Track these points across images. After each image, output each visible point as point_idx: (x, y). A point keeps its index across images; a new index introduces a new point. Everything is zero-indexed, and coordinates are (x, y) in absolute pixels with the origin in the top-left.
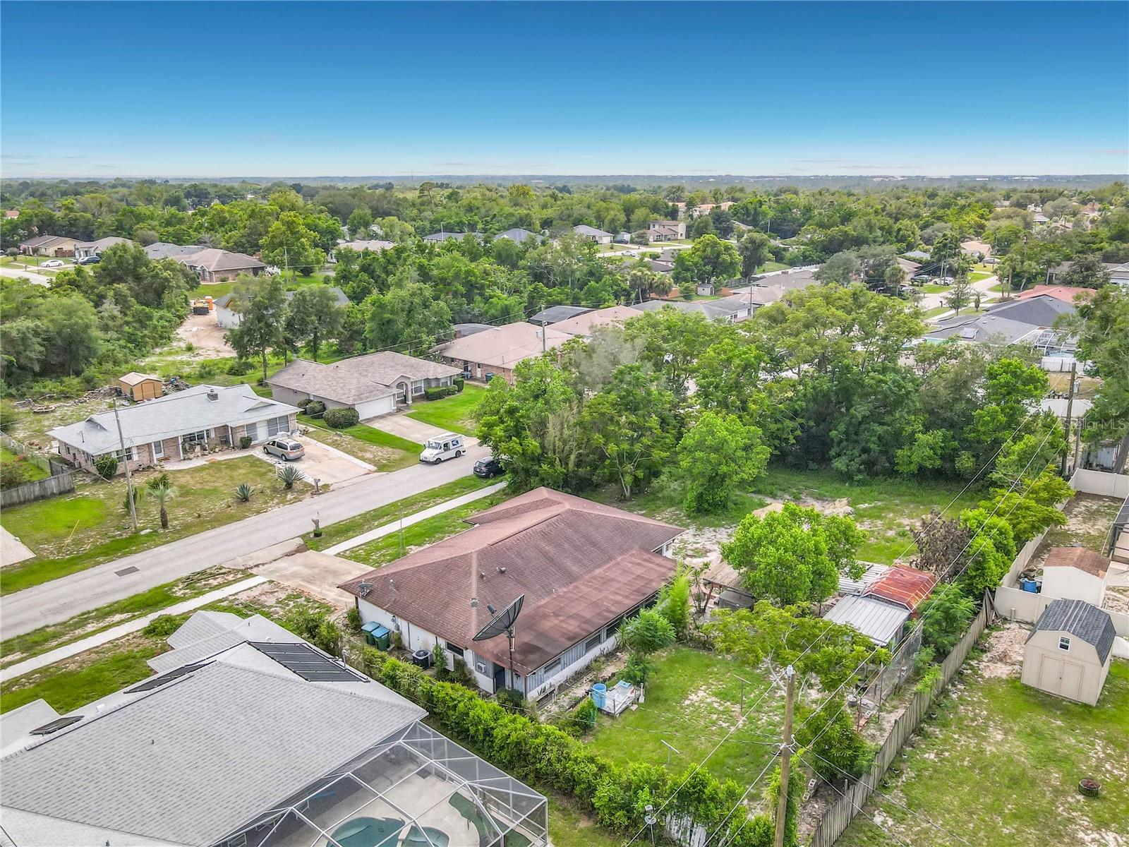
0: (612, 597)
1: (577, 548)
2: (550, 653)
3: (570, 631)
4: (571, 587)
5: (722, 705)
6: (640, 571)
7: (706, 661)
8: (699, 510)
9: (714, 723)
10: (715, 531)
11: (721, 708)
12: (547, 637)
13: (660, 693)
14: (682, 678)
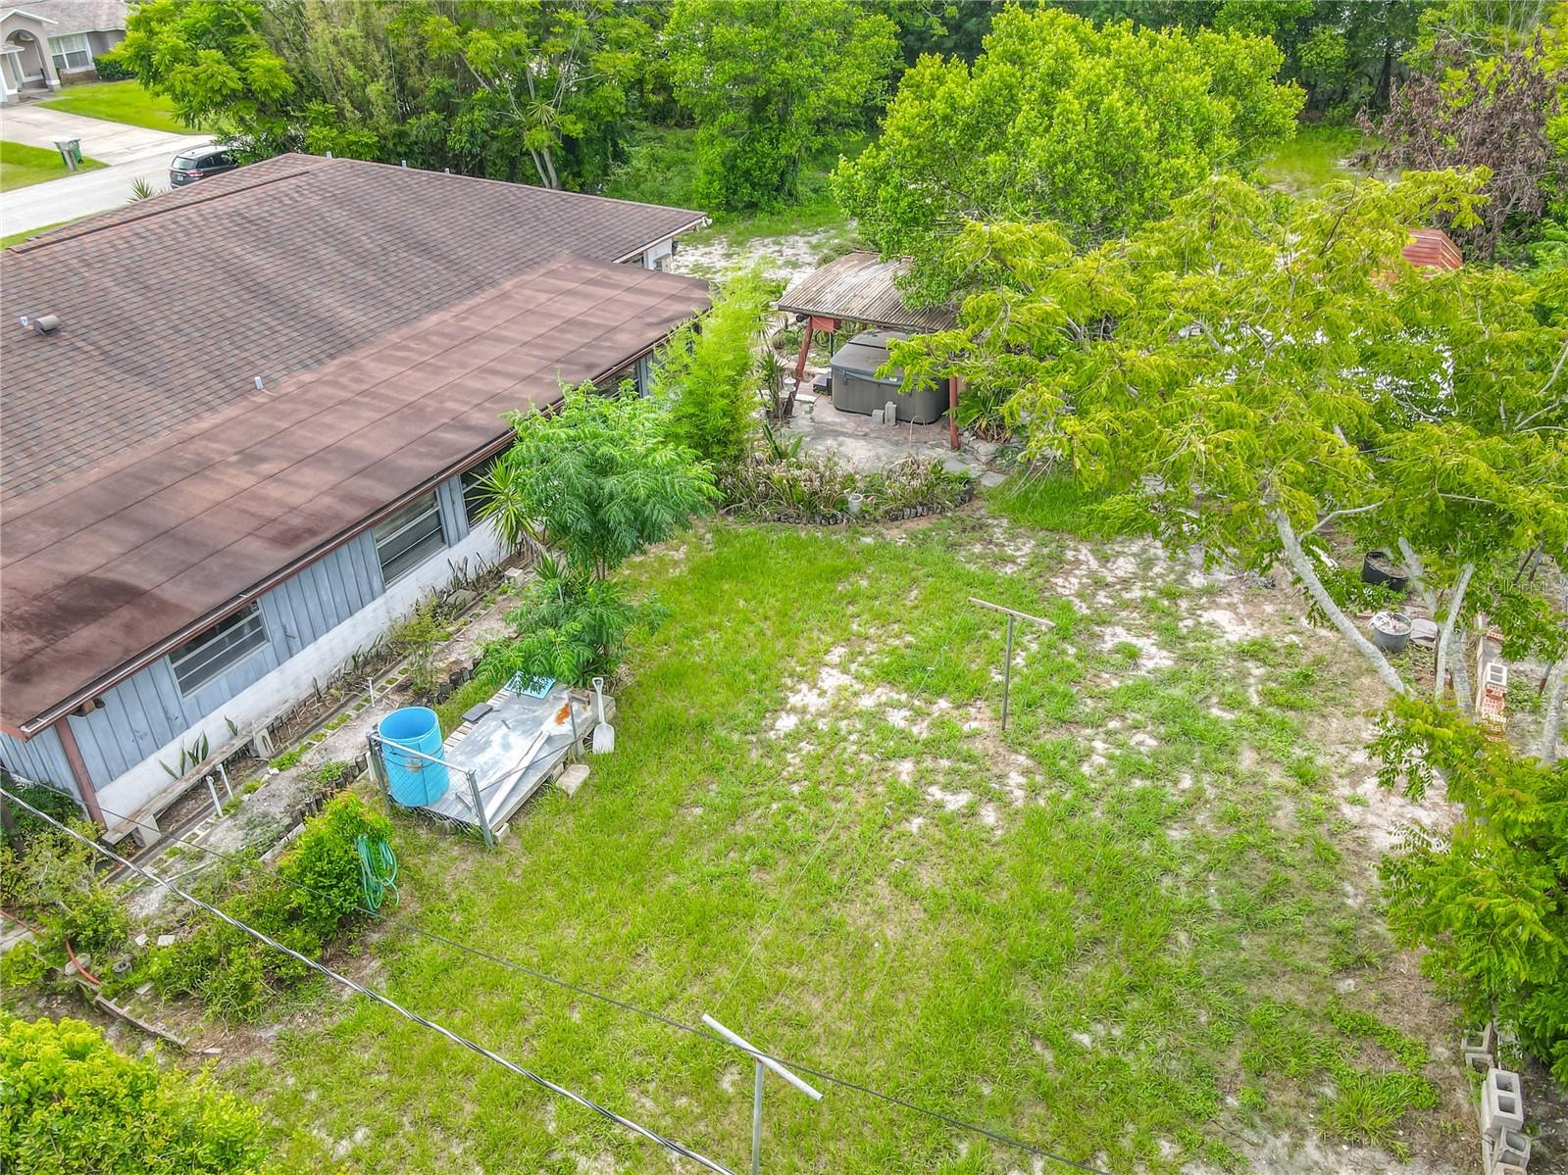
0: (477, 384)
1: (363, 261)
2: (178, 609)
3: (293, 509)
4: (332, 366)
5: (919, 714)
6: (574, 308)
7: (826, 560)
8: (730, 207)
9: (909, 802)
10: (774, 243)
11: (921, 730)
12: (187, 542)
13: (676, 703)
14: (750, 631)
